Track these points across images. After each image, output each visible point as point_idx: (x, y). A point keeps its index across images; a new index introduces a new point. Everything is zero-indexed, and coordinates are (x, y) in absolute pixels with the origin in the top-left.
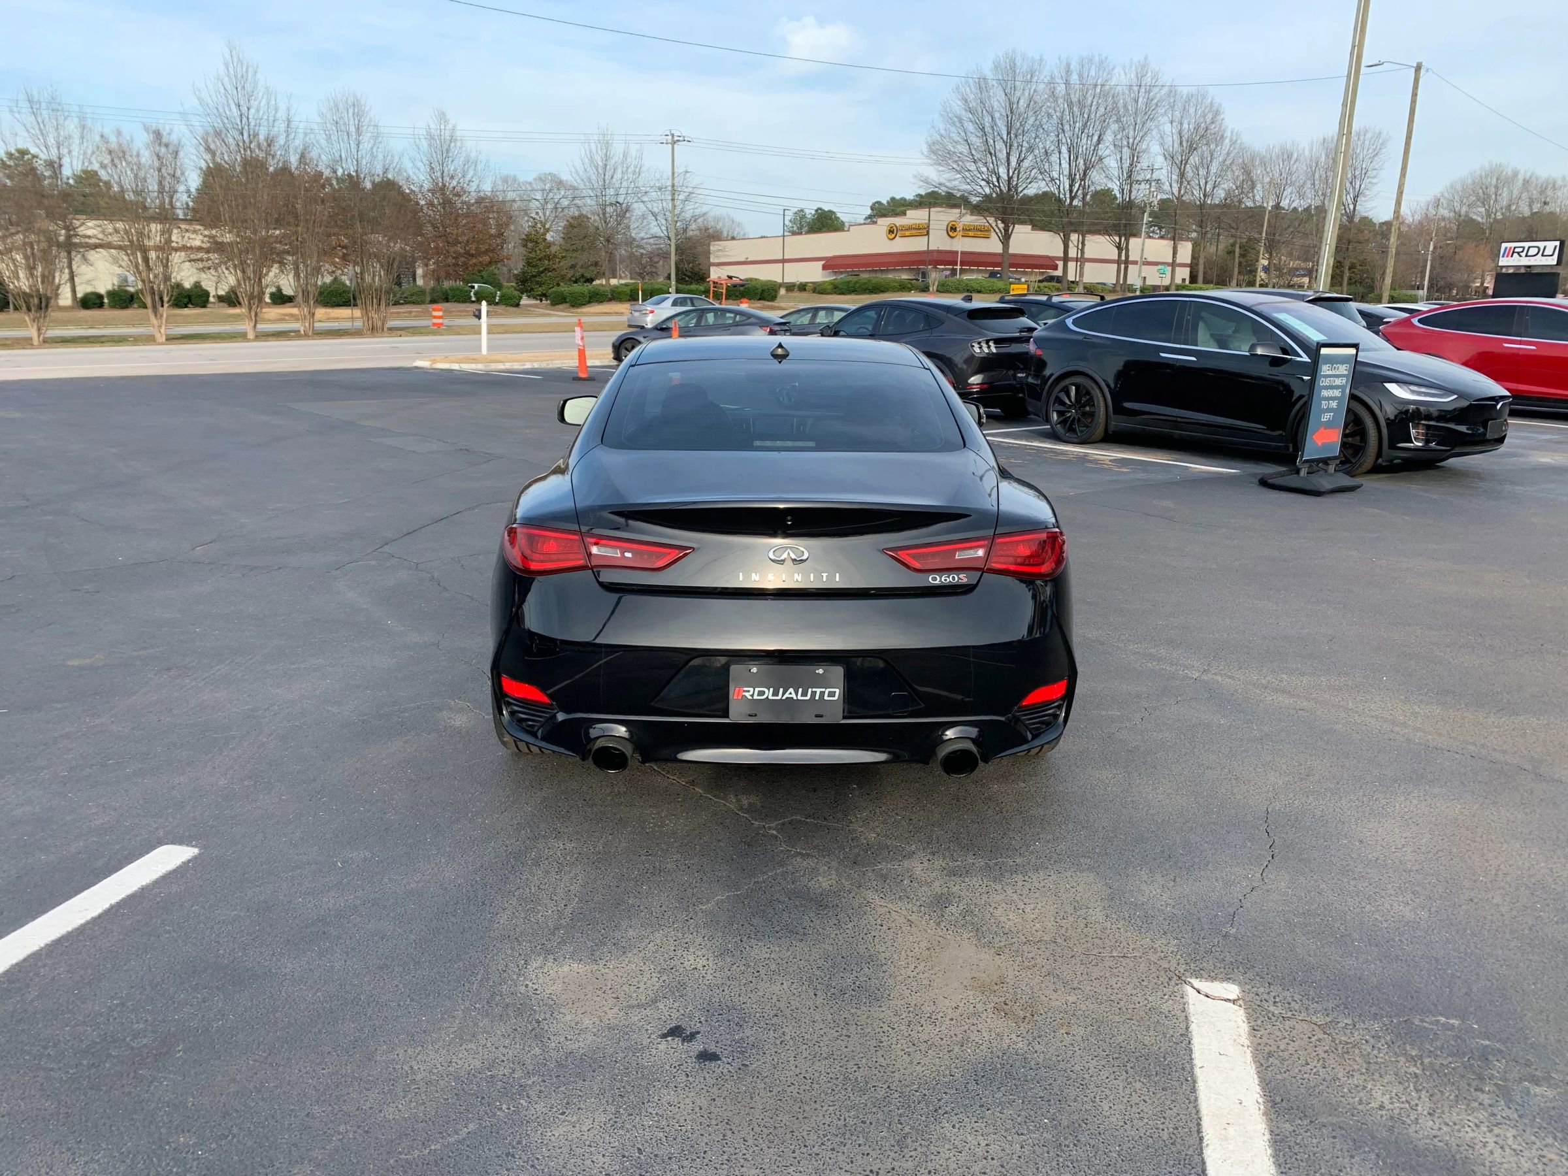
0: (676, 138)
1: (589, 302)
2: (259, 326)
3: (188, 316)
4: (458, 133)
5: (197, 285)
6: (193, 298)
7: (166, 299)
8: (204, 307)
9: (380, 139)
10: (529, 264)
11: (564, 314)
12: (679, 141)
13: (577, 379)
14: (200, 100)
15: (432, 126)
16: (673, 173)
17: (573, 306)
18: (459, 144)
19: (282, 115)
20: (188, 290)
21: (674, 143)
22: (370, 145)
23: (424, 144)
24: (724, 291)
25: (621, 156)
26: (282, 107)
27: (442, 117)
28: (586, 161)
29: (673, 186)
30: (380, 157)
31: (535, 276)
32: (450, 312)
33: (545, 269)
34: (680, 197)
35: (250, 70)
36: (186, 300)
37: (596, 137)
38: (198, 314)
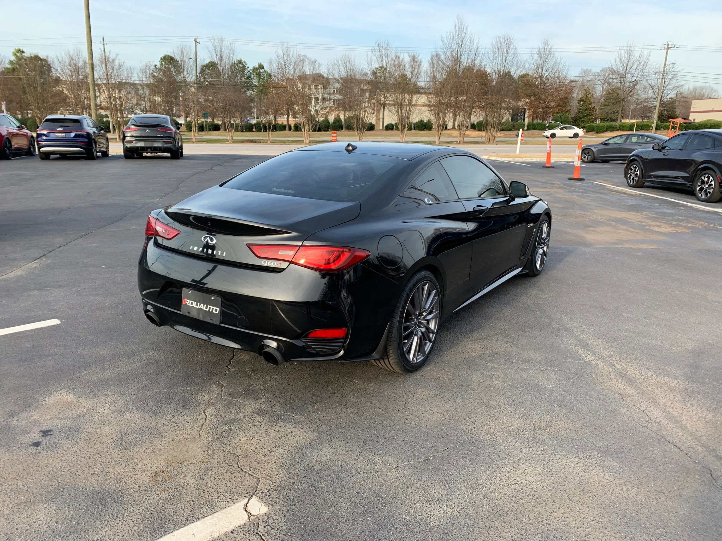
0: (670, 46)
1: (606, 131)
2: (441, 139)
3: (422, 134)
4: (552, 50)
5: (429, 121)
6: (426, 126)
7: (406, 126)
8: (430, 130)
9: (517, 55)
10: (579, 112)
11: (592, 136)
12: (671, 47)
13: (544, 167)
14: (443, 42)
15: (541, 47)
16: (665, 65)
17: (597, 133)
18: (552, 55)
19: (475, 46)
20: (426, 123)
21: (668, 48)
22: (512, 58)
23: (536, 56)
24: (678, 126)
25: (638, 57)
26: (475, 42)
27: (546, 43)
28: (618, 60)
29: (664, 71)
30: (515, 63)
31: (581, 118)
32: (534, 134)
33: (587, 115)
34: (669, 77)
35: (465, 27)
36: (424, 127)
37: (625, 48)
38: (426, 133)
